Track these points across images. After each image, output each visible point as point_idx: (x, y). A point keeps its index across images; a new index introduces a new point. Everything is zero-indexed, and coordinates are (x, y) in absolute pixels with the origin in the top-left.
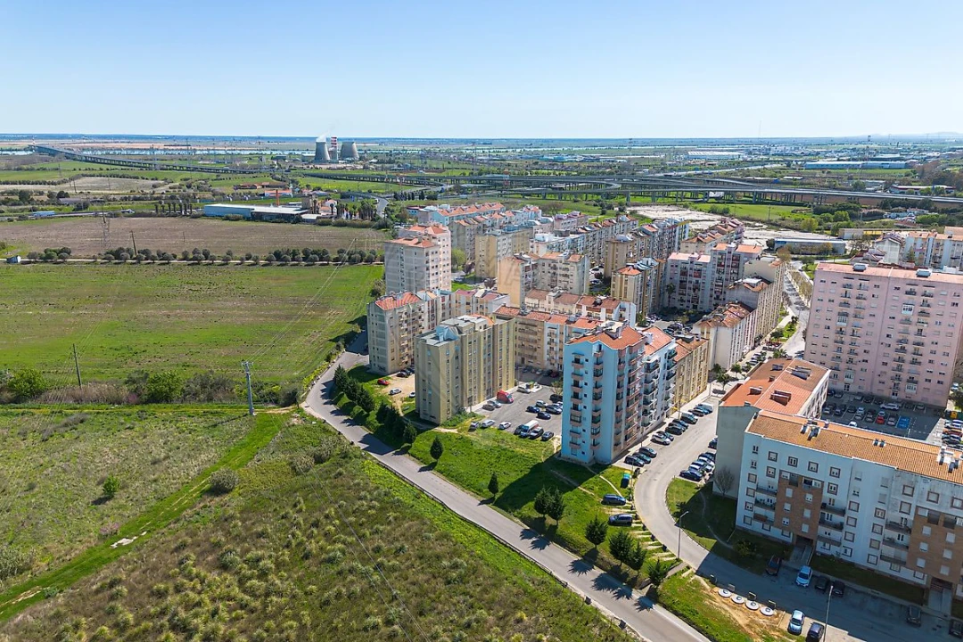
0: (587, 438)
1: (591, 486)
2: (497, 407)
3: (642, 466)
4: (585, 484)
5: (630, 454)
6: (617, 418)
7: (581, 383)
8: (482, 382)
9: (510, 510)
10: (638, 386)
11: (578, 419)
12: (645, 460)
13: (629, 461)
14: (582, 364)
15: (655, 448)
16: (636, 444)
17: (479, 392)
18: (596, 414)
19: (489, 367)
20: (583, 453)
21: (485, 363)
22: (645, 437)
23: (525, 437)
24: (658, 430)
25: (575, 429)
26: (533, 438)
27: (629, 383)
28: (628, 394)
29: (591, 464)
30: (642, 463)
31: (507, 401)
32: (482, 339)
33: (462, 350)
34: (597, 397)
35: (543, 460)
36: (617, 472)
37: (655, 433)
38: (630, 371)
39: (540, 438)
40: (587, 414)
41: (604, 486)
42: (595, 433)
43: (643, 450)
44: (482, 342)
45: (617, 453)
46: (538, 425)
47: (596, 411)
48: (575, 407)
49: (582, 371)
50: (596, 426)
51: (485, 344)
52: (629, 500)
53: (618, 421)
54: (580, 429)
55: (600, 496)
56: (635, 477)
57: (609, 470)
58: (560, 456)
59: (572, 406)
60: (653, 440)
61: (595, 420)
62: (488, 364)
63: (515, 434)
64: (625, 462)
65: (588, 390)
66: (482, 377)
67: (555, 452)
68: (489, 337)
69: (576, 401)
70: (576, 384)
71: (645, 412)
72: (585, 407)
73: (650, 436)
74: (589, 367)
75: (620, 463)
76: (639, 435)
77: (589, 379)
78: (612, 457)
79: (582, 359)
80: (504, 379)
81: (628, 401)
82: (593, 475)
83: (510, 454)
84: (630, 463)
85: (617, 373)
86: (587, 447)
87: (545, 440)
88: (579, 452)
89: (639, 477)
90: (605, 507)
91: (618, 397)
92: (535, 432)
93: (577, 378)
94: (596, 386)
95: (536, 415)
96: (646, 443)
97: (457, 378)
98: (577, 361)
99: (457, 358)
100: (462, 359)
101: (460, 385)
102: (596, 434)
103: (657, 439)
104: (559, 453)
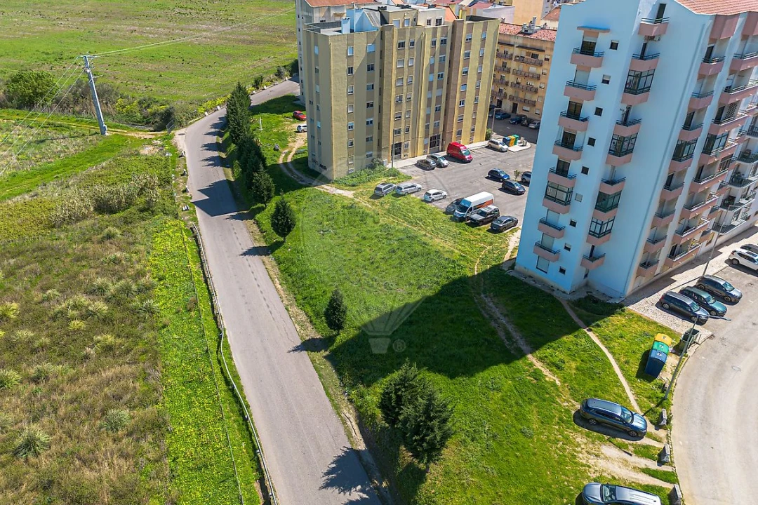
0: (578, 240)
1: (560, 356)
2: (440, 166)
3: (701, 322)
4: (546, 351)
5: (675, 288)
6: (662, 203)
7: (588, 109)
8: (421, 123)
9: (347, 381)
10: (734, 135)
11: (563, 197)
12: (711, 310)
13: (670, 305)
14: (600, 55)
15: (738, 282)
16: (692, 265)
17: (415, 139)
18: (611, 190)
19: (439, 99)
20: (562, 271)
21: (430, 88)
22: (714, 252)
23: (462, 219)
24: (745, 242)
25: (552, 217)
26: (475, 224)
27: (718, 120)
28: (707, 150)
29: (575, 297)
30: (702, 313)
31: (462, 160)
32: (428, 43)
33: (382, 57)
34: (621, 148)
35: (477, 270)
36: (637, 327)
37: (736, 246)
38: (728, 89)
39: (488, 226)
40: (588, 188)
41: (593, 367)
42: (600, 232)
43: (706, 283)
44: (428, 49)
45: (644, 281)
46: (491, 202)
47: (611, 182)
48: (562, 169)
49: (595, 76)
50: (605, 217)
51: (433, 55)
52: (658, 426)
53: (663, 213)
54: (563, 220)
55: (573, 395)
56: (679, 350)
57: (616, 319)
58: (512, 267)
59: (555, 165)
60: (733, 263)
61: (605, 203)
62: (436, 93)
63: (447, 213)
64: (660, 305)
65: (603, 129)
66: (422, 114)
67: (507, 257)
68: (443, 42)
69: (566, 153)
70: (574, 112)
71: (729, 202)
72: (585, 170)
73: (726, 252)
74: (617, 66)
75: (647, 308)
76: (703, 248)
77: (611, 99)
78: (629, 290)
79: (602, 42)
80: (467, 124)
81: (701, 169)
82: (572, 328)
83: (418, 248)
84: (671, 311)
85: (693, 87)
86: (574, 261)
87: (495, 230)
88: (554, 267)
89: (691, 351)
90: (580, 437)
91: (680, 153)
92: (482, 213)
93: (578, 94)
94: (626, 121)
95: (500, 185)
96: (716, 267)
97: (370, 105)
98: (588, 49)
99: (371, 68)
100: (381, 72)
101: (375, 119)
102: (600, 235)
103: (743, 261)
104: (512, 263)
